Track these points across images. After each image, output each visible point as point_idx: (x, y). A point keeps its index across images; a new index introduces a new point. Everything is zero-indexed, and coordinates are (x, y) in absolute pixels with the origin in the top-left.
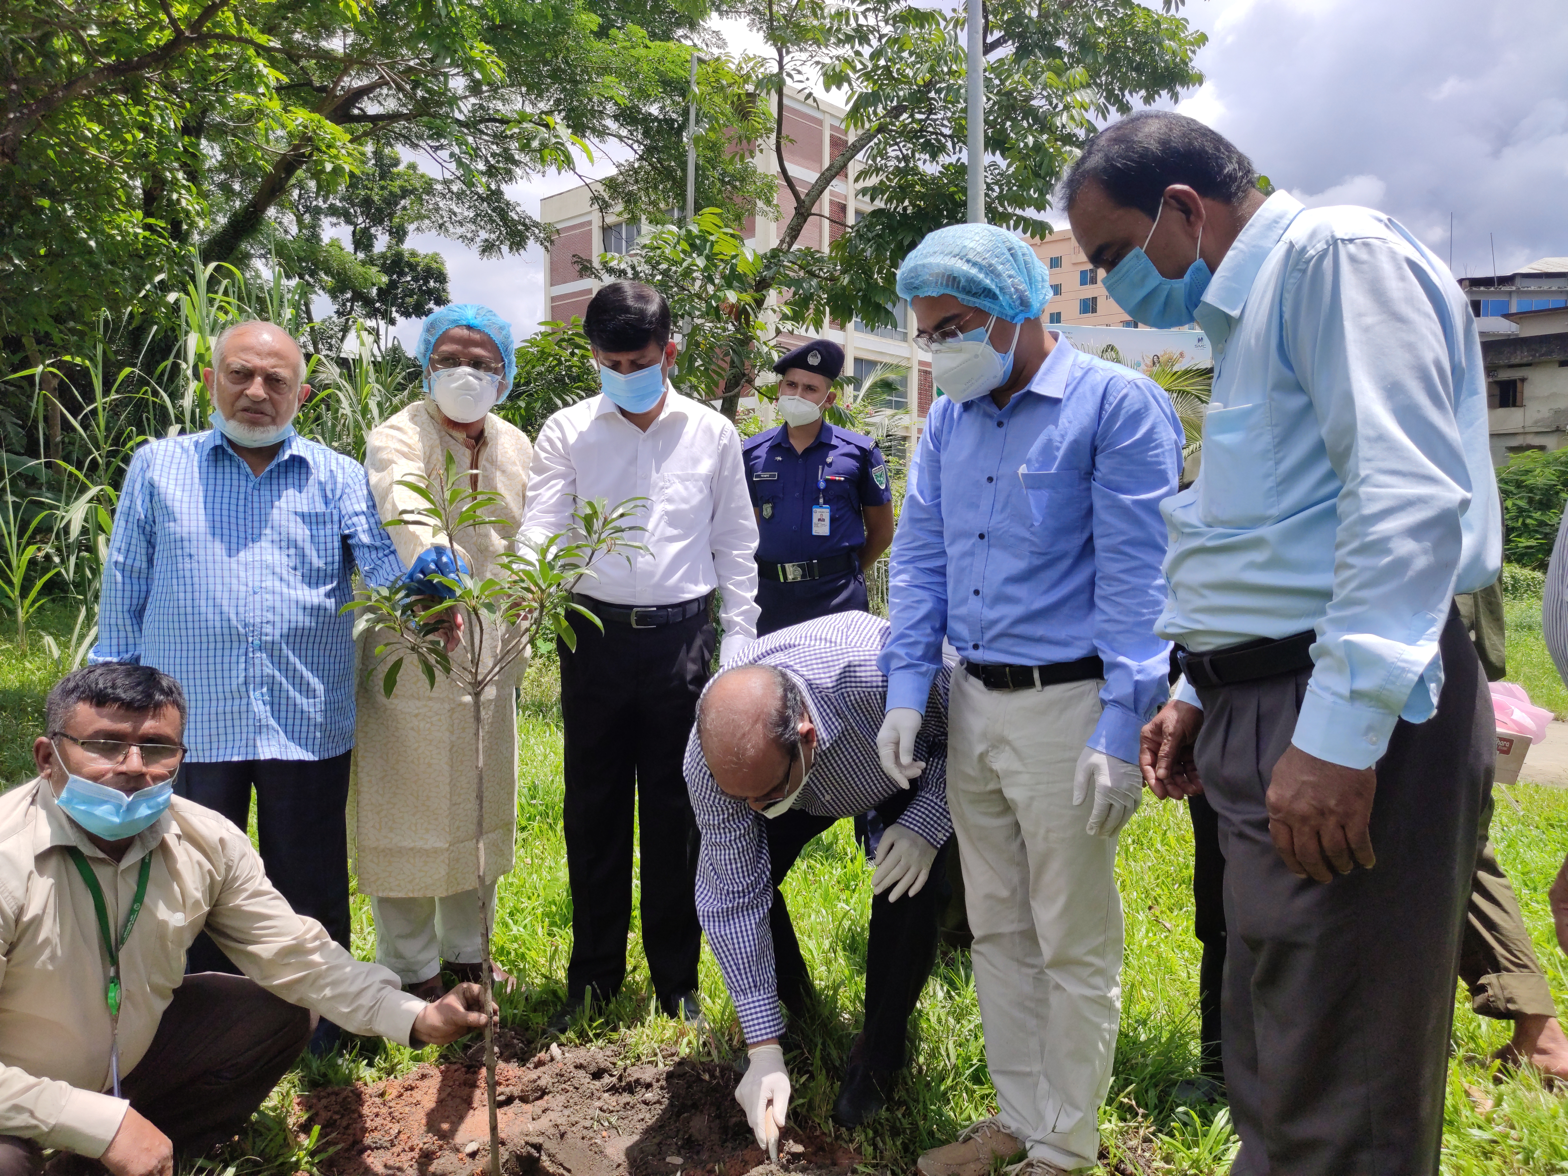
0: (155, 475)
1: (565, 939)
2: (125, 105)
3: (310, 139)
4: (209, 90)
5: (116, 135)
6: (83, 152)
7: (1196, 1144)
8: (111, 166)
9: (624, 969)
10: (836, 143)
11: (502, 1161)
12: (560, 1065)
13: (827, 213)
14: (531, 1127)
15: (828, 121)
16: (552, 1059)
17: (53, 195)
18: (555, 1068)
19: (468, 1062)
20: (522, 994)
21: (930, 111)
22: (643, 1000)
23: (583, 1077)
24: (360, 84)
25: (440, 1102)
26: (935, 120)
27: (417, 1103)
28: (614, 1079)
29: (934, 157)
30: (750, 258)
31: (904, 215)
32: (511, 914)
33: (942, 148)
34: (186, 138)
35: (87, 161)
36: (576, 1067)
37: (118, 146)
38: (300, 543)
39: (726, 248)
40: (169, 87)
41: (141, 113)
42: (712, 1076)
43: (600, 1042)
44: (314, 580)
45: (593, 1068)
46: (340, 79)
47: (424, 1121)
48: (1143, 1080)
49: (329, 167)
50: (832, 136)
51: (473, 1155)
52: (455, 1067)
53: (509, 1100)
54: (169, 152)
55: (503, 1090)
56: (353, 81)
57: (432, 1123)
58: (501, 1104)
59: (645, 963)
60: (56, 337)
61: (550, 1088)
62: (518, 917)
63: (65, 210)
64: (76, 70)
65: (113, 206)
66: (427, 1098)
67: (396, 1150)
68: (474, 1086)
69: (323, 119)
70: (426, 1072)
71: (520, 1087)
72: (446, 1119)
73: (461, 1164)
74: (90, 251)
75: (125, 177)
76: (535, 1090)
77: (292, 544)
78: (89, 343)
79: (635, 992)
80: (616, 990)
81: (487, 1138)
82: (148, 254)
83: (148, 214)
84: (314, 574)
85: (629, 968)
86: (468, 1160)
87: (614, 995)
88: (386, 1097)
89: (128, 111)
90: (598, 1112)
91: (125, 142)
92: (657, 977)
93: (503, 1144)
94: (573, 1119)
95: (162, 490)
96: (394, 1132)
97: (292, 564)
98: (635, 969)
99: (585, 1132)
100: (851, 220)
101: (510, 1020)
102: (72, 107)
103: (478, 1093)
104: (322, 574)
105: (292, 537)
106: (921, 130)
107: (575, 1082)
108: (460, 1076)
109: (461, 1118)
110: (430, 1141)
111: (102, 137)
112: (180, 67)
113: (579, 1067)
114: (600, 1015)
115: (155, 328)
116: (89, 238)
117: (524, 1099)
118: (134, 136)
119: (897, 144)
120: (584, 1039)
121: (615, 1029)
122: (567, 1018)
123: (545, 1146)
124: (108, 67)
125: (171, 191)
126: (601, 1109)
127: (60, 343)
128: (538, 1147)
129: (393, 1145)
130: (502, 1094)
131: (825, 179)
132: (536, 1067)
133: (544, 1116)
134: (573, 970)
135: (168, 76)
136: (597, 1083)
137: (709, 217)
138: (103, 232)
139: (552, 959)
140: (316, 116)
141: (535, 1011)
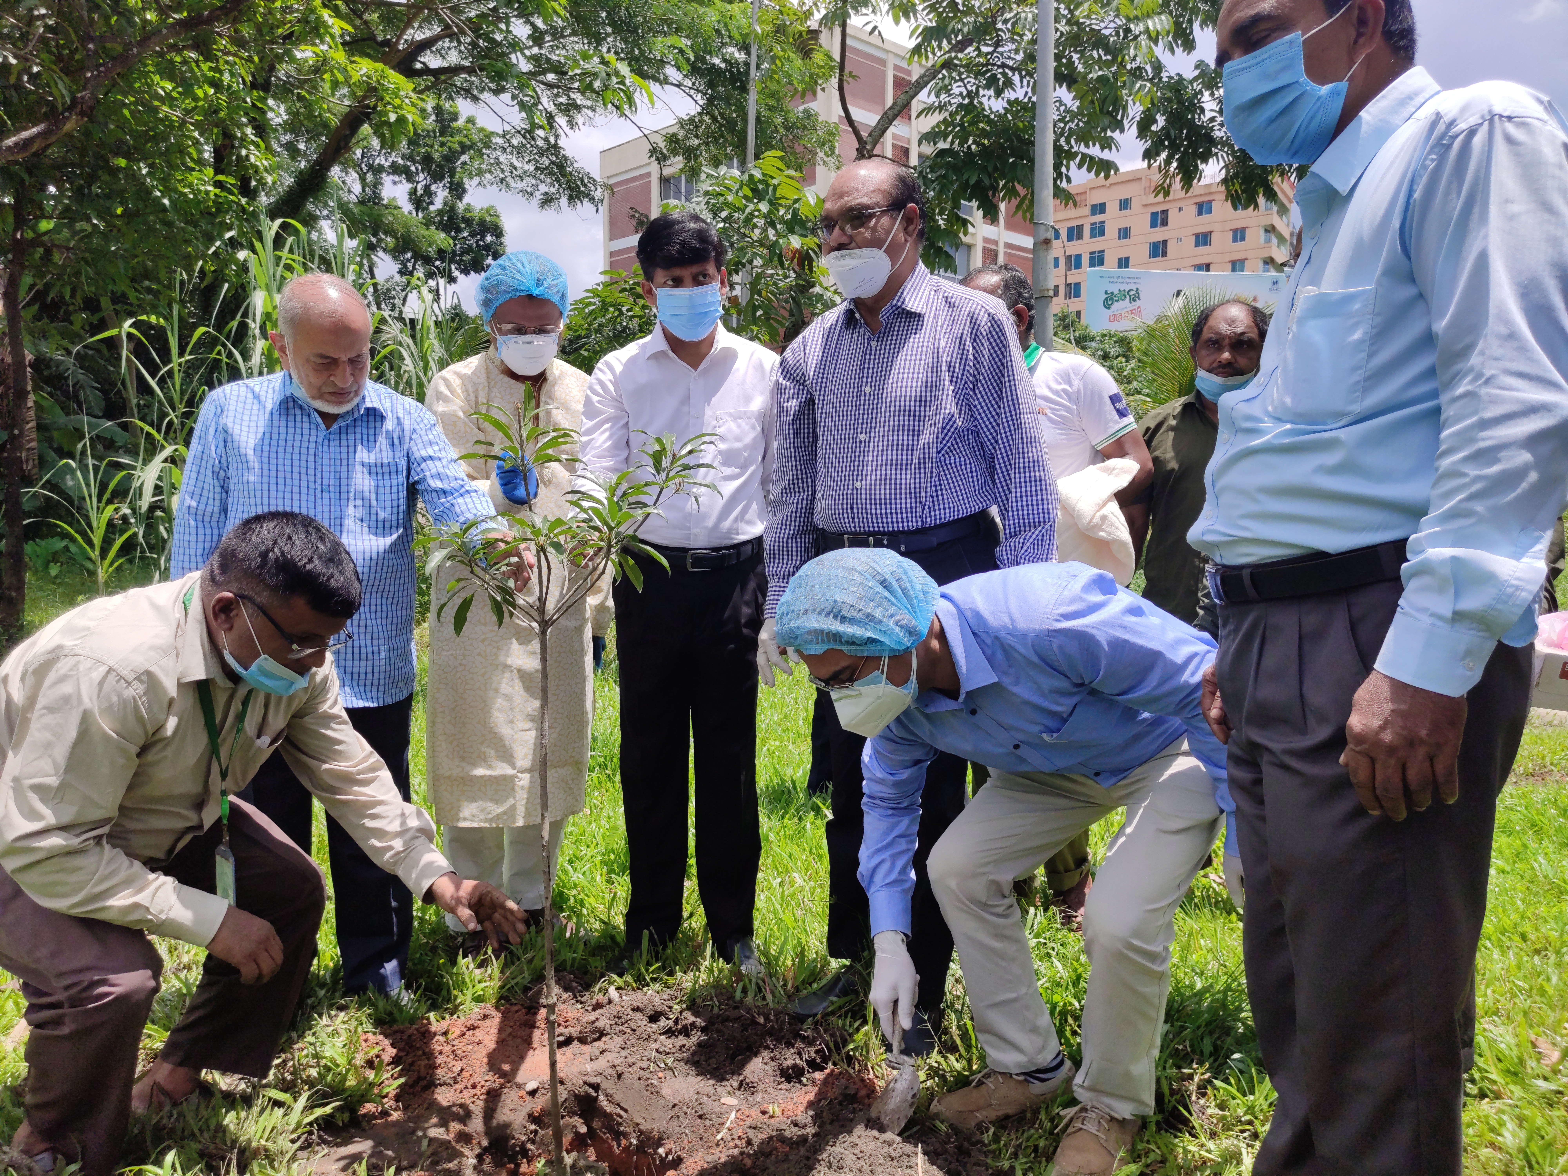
0: (229, 421)
1: (623, 886)
2: (197, 62)
3: (375, 89)
4: (277, 43)
5: (188, 92)
6: (156, 110)
7: (1252, 1093)
8: (183, 123)
9: (681, 916)
10: (899, 83)
11: (561, 1099)
12: (618, 1008)
13: (889, 153)
14: (589, 1067)
15: (891, 61)
16: (610, 1002)
17: (127, 156)
18: (613, 1010)
19: (528, 1003)
20: (579, 939)
21: (997, 44)
22: (699, 946)
23: (640, 1020)
24: (423, 37)
25: (500, 1042)
26: (1001, 54)
27: (479, 1043)
28: (671, 1023)
29: (999, 93)
30: (812, 202)
31: (969, 153)
32: (571, 862)
33: (1009, 83)
34: (255, 93)
35: (161, 120)
36: (633, 1010)
37: (189, 103)
38: (366, 494)
39: (787, 192)
40: (240, 42)
41: (211, 69)
42: (767, 1019)
43: (657, 987)
44: (380, 531)
45: (650, 1011)
46: (403, 32)
47: (486, 1060)
48: (1199, 1027)
49: (393, 117)
50: (895, 77)
51: (533, 1093)
52: (515, 1008)
53: (568, 1042)
54: (239, 107)
55: (563, 1031)
56: (416, 34)
57: (493, 1062)
58: (561, 1045)
59: (701, 910)
60: (132, 296)
61: (608, 1030)
62: (577, 864)
63: (139, 169)
64: (148, 28)
65: (184, 164)
66: (489, 1037)
67: (459, 1086)
68: (533, 1026)
69: (386, 68)
70: (488, 1012)
71: (579, 1028)
72: (507, 1059)
73: (520, 1102)
74: (164, 209)
75: (196, 134)
76: (592, 1032)
77: (359, 495)
78: (164, 302)
79: (691, 939)
80: (673, 936)
81: (546, 1076)
82: (219, 210)
83: (217, 172)
84: (380, 525)
85: (685, 914)
86: (528, 1098)
87: (671, 940)
88: (450, 1036)
89: (198, 66)
90: (654, 1053)
91: (196, 99)
92: (712, 924)
93: (562, 1083)
94: (630, 1060)
95: (236, 438)
96: (457, 1069)
97: (359, 515)
98: (691, 915)
99: (642, 1073)
100: (914, 161)
101: (569, 963)
102: (146, 66)
103: (537, 1034)
104: (388, 524)
105: (359, 488)
106: (987, 64)
107: (632, 1024)
108: (521, 1016)
109: (522, 1058)
110: (493, 1081)
111: (174, 94)
112: (249, 20)
113: (636, 1009)
114: (657, 961)
115: (226, 285)
116: (163, 196)
117: (583, 1040)
118: (205, 93)
119: (962, 80)
120: (641, 982)
121: (671, 974)
122: (625, 962)
123: (603, 1086)
124: (179, 22)
125: (242, 146)
126: (657, 1051)
127: (135, 302)
128: (596, 1087)
129: (456, 1082)
130: (560, 1035)
131: (887, 119)
132: (594, 1010)
133: (601, 1057)
134: (629, 918)
135: (236, 31)
136: (654, 1026)
137: (771, 159)
138: (176, 190)
139: (610, 907)
140: (380, 66)
141: (594, 955)
